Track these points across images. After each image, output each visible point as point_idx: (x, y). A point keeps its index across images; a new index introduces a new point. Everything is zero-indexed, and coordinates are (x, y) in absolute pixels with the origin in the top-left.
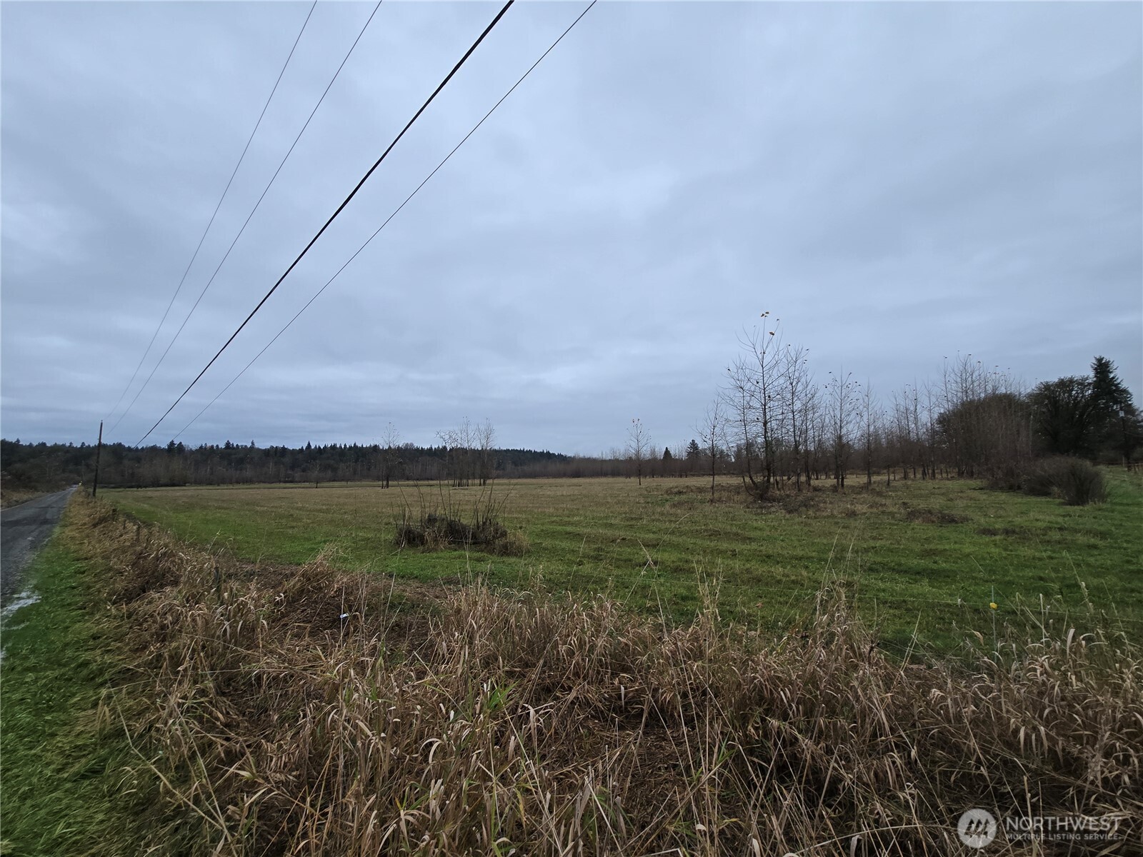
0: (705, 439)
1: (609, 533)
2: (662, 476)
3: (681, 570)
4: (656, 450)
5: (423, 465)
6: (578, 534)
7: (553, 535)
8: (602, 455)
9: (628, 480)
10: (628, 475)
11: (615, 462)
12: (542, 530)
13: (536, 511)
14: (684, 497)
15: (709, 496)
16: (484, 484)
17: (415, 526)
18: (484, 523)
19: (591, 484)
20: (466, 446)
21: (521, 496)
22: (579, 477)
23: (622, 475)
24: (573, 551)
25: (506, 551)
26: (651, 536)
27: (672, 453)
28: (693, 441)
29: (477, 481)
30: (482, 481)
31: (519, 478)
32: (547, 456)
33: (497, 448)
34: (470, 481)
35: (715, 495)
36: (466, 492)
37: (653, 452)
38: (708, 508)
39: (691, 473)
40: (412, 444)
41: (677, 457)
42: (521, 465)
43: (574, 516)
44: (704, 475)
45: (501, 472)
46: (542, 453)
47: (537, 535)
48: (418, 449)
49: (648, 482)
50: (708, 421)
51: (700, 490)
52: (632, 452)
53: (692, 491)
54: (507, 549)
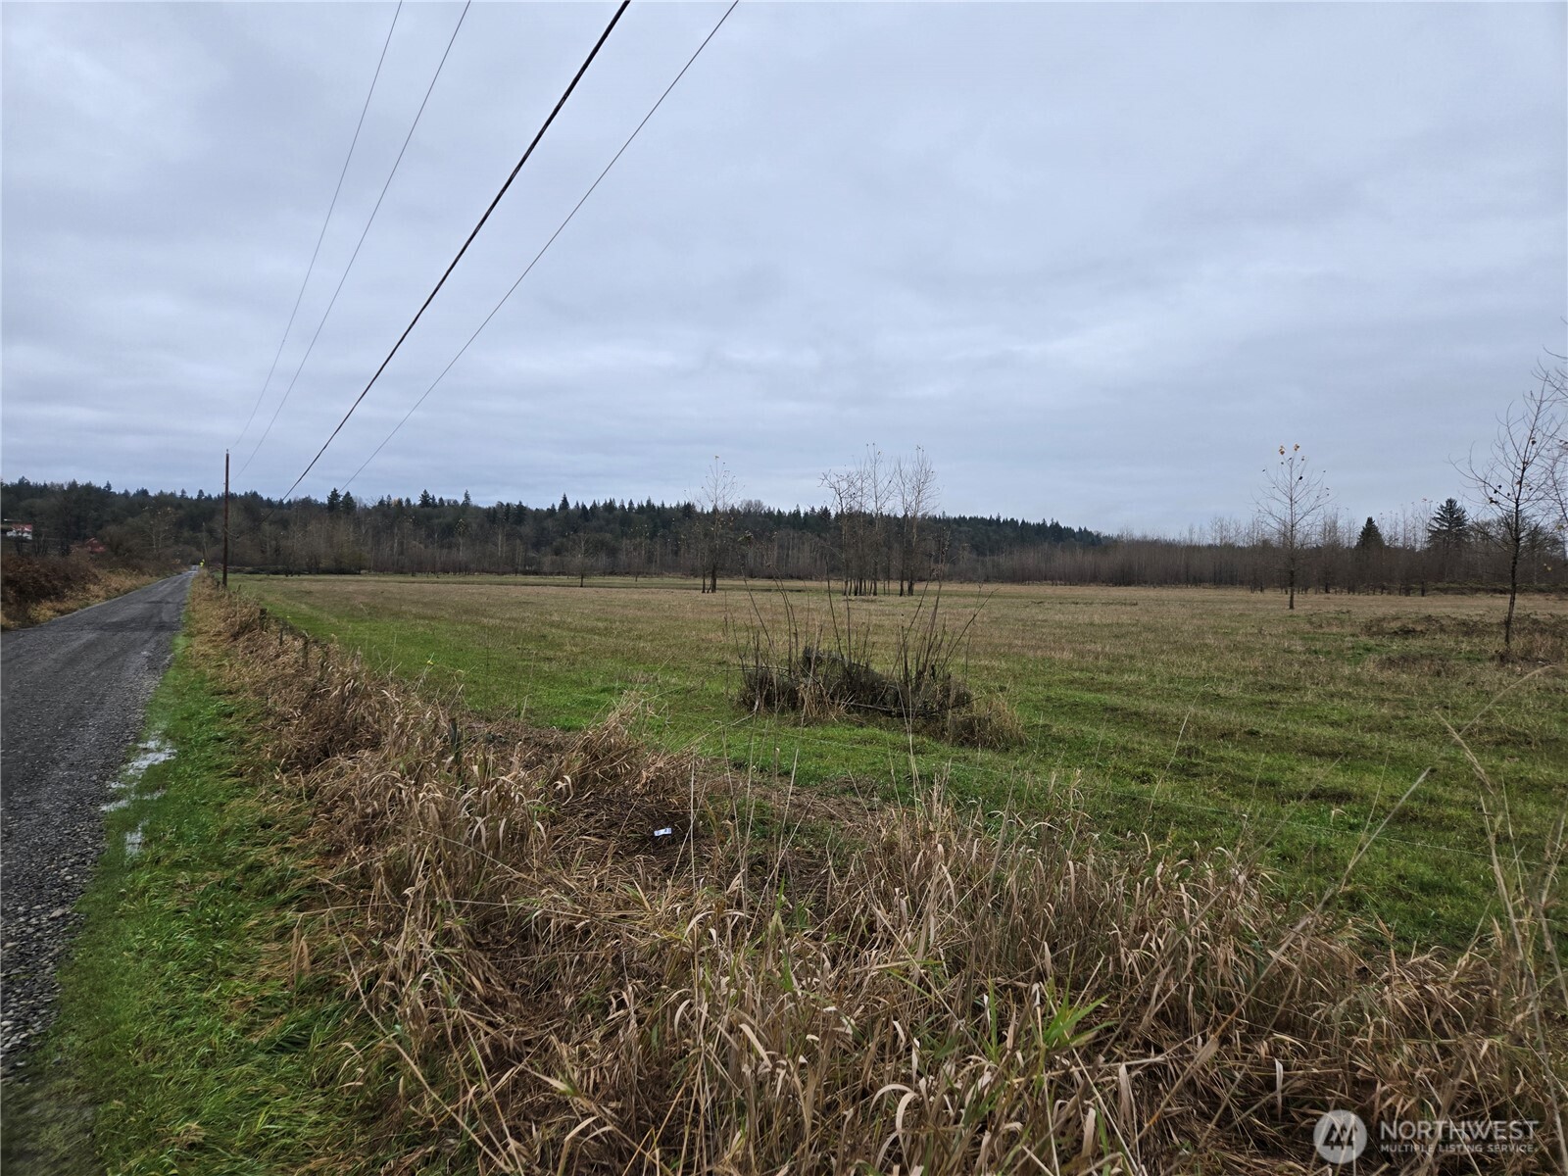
0: (1495, 497)
1: (1215, 716)
2: (1351, 590)
3: (1415, 819)
4: (1340, 523)
5: (781, 547)
6: (1136, 713)
7: (1074, 710)
8: (1191, 532)
9: (1257, 595)
10: (1257, 583)
11: (1227, 550)
12: (1048, 699)
14: (1416, 645)
15: (1495, 644)
16: (911, 591)
17: (777, 672)
18: (920, 674)
19: (1160, 602)
20: (870, 507)
21: (995, 621)
22: (1128, 583)
23: (1242, 583)
24: (1124, 748)
26: (1328, 732)
27: (1385, 531)
28: (1450, 502)
29: (895, 586)
30: (906, 586)
31: (987, 580)
33: (938, 514)
34: (880, 585)
35: (1513, 644)
36: (872, 607)
37: (1331, 528)
38: (1489, 674)
39: (1440, 585)
40: (759, 504)
41: (1399, 544)
42: (992, 552)
43: (1122, 672)
44: (1477, 590)
45: (944, 567)
48: (770, 514)
49: (1310, 602)
50: (1509, 448)
51: (1468, 629)
52: (1271, 529)
53: (1442, 629)
54: (972, 732)
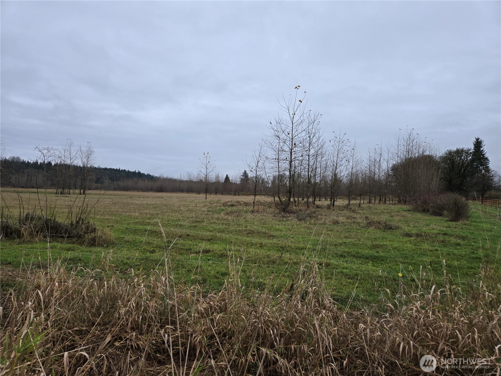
0: (252, 170)
1: (178, 231)
2: (222, 194)
3: (224, 256)
4: (220, 175)
5: (28, 175)
8: (181, 176)
9: (198, 195)
10: (199, 192)
11: (190, 182)
13: (124, 214)
14: (234, 208)
15: (251, 208)
16: (84, 193)
17: (13, 223)
18: (77, 222)
19: (171, 197)
21: (114, 203)
22: (162, 192)
23: (194, 192)
24: (148, 243)
25: (93, 243)
26: (208, 233)
27: (230, 178)
28: (245, 171)
29: (77, 191)
30: (82, 191)
31: (115, 190)
32: (139, 175)
34: (71, 191)
35: (255, 208)
36: (67, 199)
37: (217, 177)
38: (250, 216)
39: (242, 193)
40: (18, 158)
41: (233, 182)
42: (117, 180)
43: (154, 218)
44: (250, 194)
45: (99, 185)
46: (134, 173)
47: (122, 232)
48: (23, 163)
49: (212, 197)
50: (255, 157)
51: (246, 204)
52: (202, 177)
53: (240, 205)
